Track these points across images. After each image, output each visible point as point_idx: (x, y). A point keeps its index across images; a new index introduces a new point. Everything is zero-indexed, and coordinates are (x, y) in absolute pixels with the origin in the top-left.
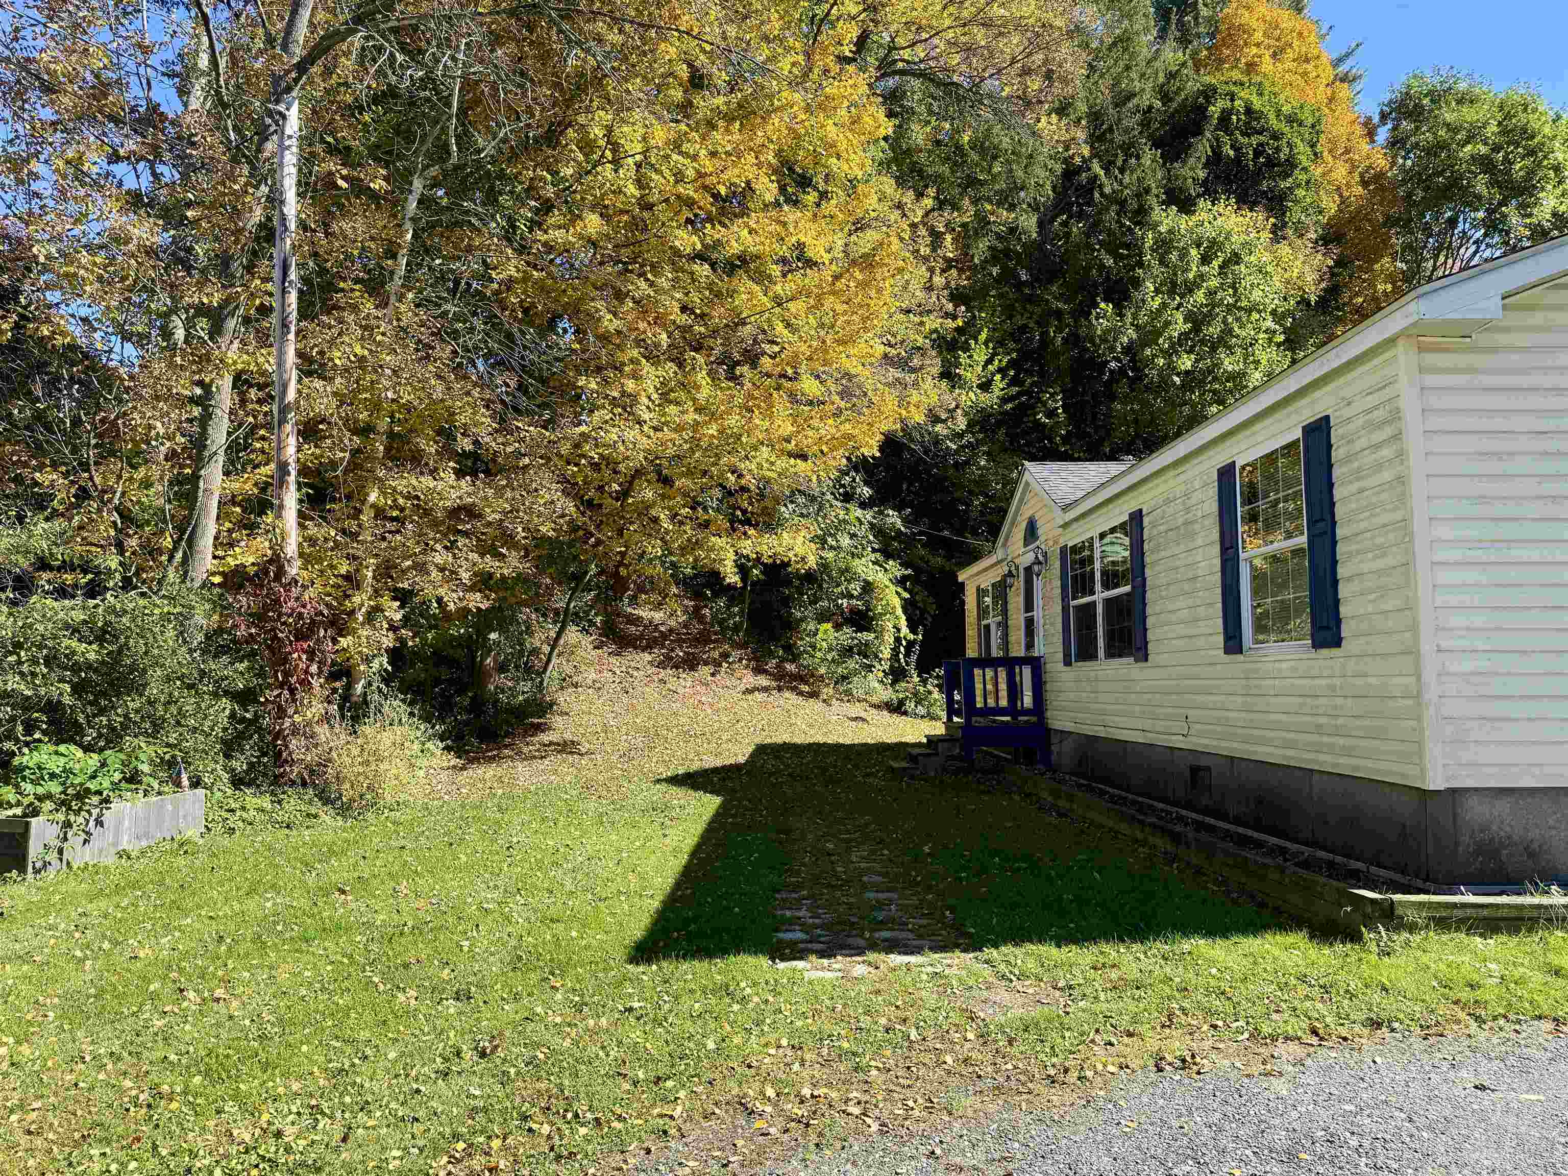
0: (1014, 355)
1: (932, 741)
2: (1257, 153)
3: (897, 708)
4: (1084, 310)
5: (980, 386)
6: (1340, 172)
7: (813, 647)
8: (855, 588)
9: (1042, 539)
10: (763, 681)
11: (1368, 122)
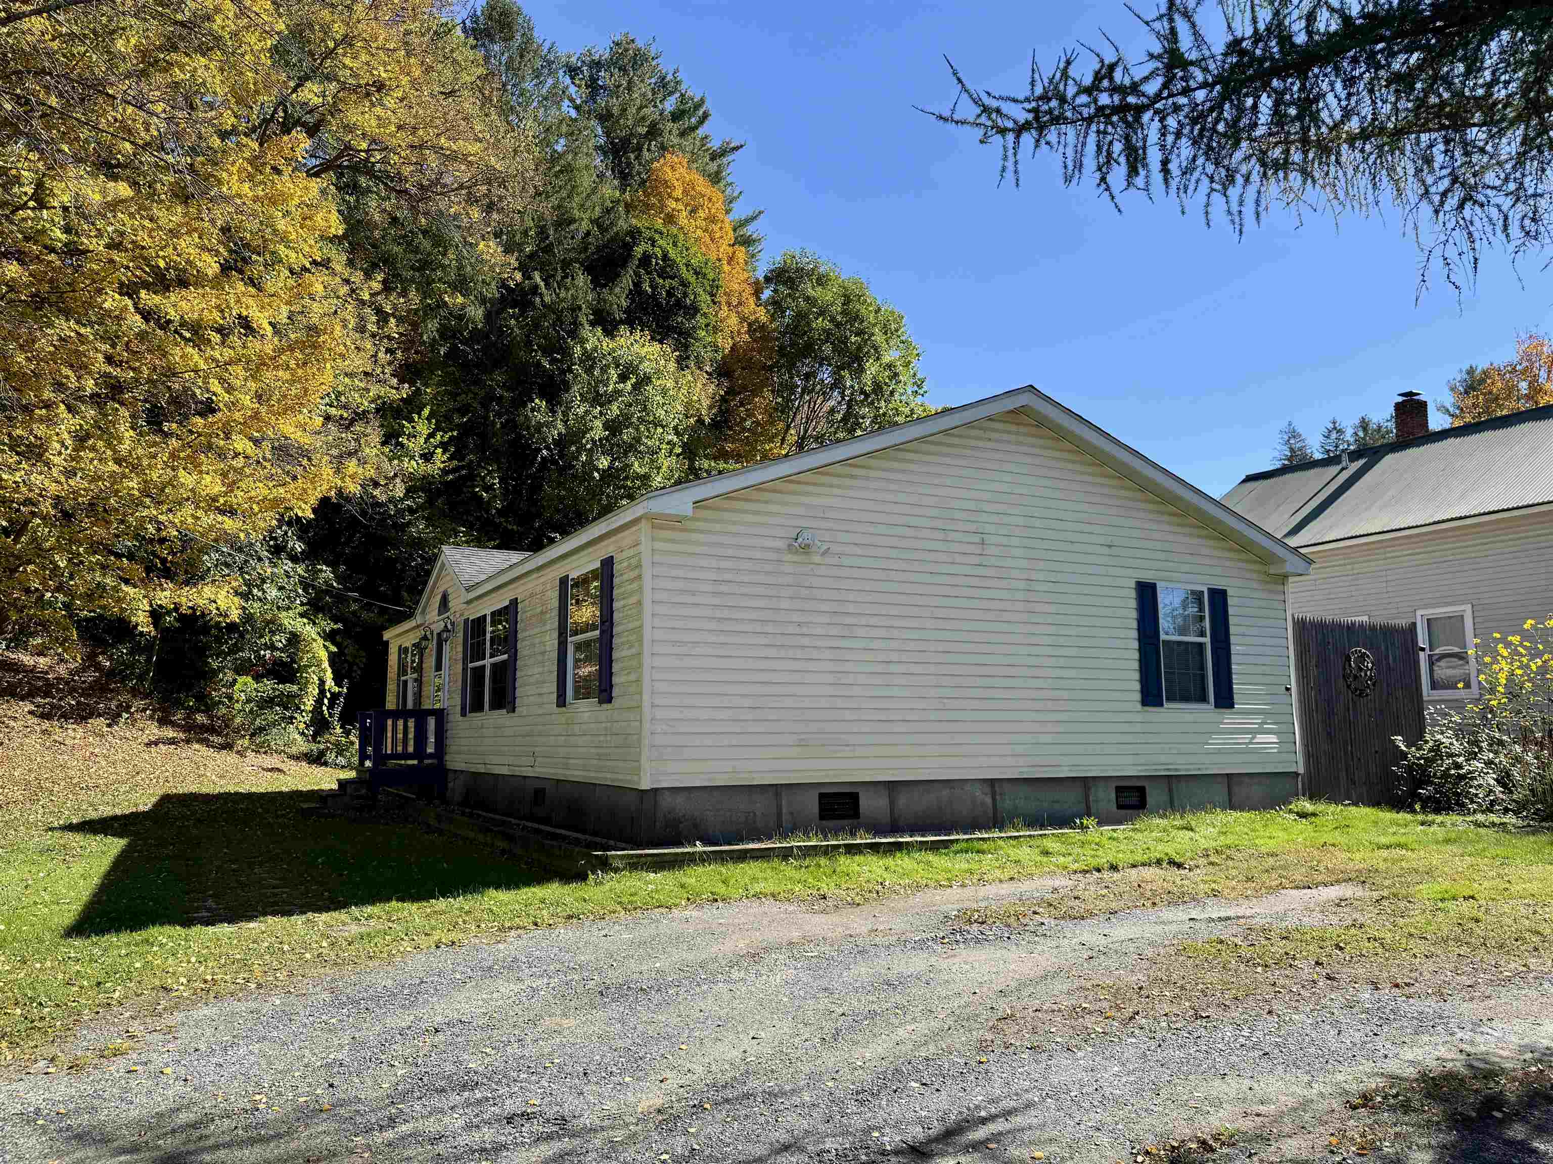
0: (455, 433)
1: (342, 783)
2: (670, 294)
3: (317, 759)
4: (521, 402)
5: (422, 456)
6: (733, 320)
7: (230, 698)
8: (280, 640)
9: (452, 611)
10: (170, 733)
11: (757, 282)
